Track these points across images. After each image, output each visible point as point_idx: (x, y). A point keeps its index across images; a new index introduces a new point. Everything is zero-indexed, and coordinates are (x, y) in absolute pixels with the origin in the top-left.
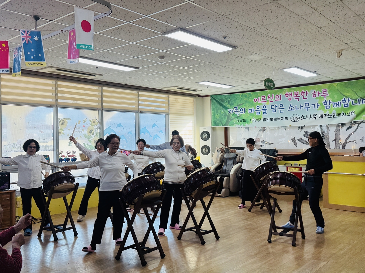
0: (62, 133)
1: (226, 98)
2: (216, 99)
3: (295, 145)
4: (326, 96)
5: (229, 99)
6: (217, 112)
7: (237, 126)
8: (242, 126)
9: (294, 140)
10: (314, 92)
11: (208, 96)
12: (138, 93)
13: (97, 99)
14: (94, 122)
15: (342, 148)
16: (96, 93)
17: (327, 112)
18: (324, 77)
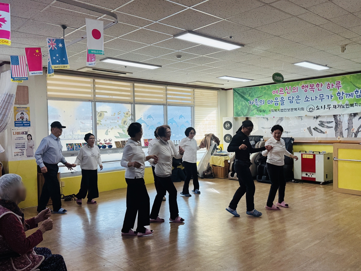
0: (99, 124)
1: (247, 90)
2: (238, 92)
3: (310, 133)
4: (339, 88)
5: (250, 92)
6: (239, 104)
7: (257, 116)
8: (262, 116)
9: (309, 129)
10: (328, 84)
11: (231, 89)
12: (166, 88)
13: (129, 94)
14: (127, 114)
15: (354, 136)
16: (129, 89)
17: (340, 103)
18: (336, 70)
